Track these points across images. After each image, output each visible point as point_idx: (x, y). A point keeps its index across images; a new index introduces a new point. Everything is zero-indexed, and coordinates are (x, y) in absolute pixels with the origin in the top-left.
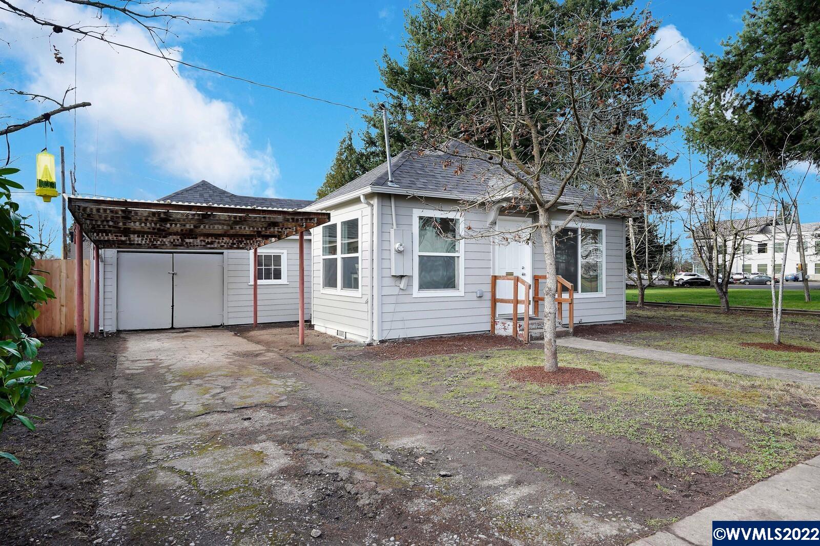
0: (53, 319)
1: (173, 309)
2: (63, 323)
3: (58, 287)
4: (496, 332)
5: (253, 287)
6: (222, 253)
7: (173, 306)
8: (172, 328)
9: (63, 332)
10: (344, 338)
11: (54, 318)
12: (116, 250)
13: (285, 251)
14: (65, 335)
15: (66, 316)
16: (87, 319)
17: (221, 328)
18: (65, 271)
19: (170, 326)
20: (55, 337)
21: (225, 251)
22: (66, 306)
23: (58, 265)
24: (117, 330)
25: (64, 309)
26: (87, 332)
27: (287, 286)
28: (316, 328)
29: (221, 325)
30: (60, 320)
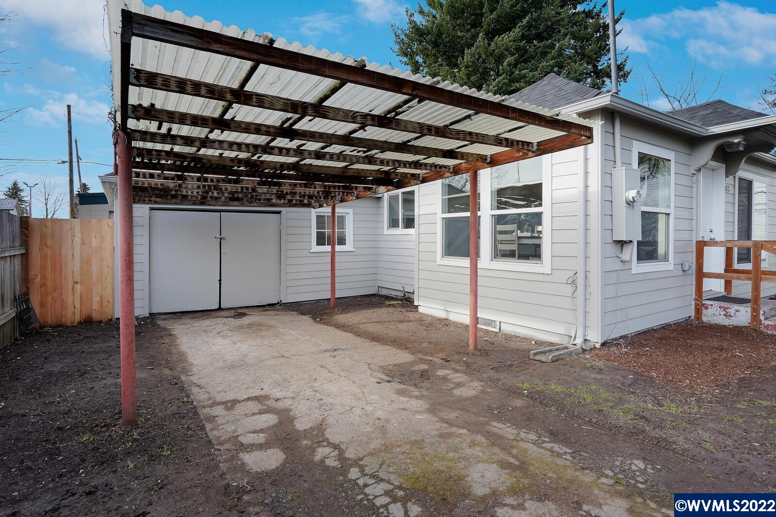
0: (63, 301)
1: (220, 284)
2: (78, 306)
3: (70, 256)
4: (704, 319)
5: (330, 254)
6: (279, 212)
7: (220, 280)
8: (220, 309)
9: (77, 319)
10: (497, 330)
11: (65, 299)
12: (147, 207)
13: (351, 211)
14: (80, 323)
15: (81, 296)
16: (110, 300)
17: (278, 307)
18: (79, 235)
19: (217, 307)
20: (67, 327)
21: (283, 210)
22: (82, 283)
23: (69, 226)
24: (150, 314)
25: (78, 287)
26: (110, 318)
27: (352, 254)
28: (420, 309)
29: (278, 303)
30: (73, 302)
